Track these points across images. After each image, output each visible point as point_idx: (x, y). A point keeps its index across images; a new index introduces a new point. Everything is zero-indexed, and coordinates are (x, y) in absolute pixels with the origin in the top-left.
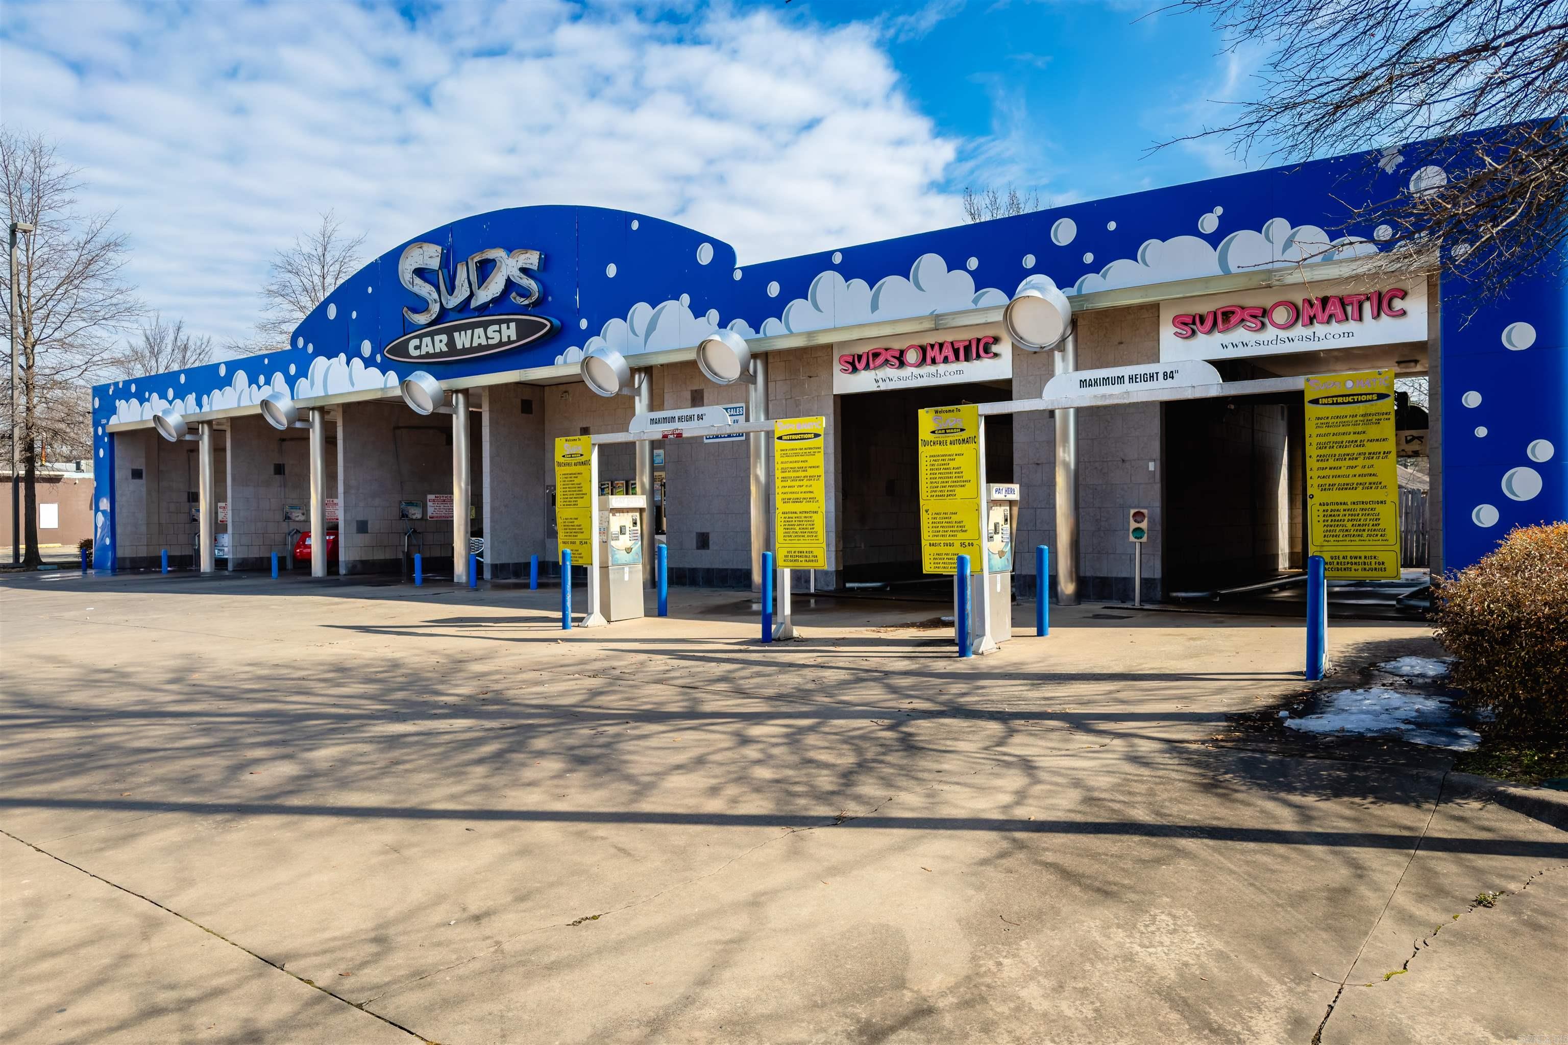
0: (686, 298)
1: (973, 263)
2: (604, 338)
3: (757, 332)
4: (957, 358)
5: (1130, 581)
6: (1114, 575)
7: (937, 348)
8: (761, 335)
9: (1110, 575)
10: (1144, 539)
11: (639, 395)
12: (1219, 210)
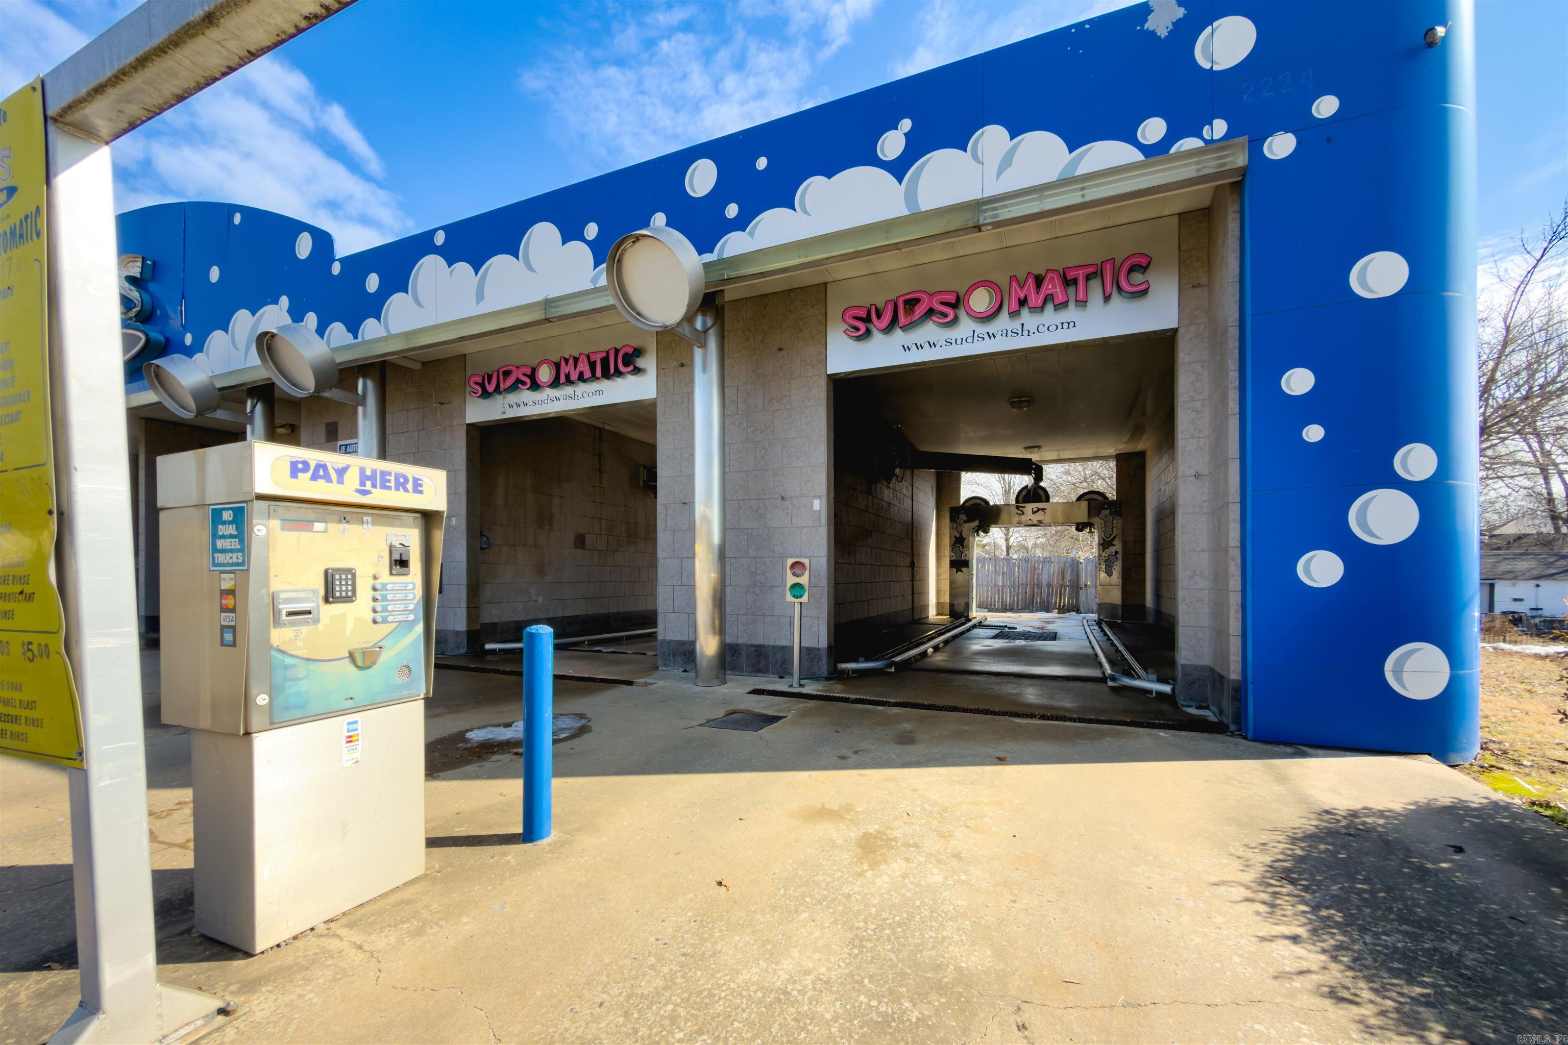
0: (284, 301)
1: (592, 230)
2: (207, 355)
3: (356, 337)
4: (594, 377)
5: (788, 650)
6: (771, 643)
7: (571, 361)
8: (360, 339)
9: (766, 643)
10: (805, 599)
11: (251, 422)
12: (906, 124)
